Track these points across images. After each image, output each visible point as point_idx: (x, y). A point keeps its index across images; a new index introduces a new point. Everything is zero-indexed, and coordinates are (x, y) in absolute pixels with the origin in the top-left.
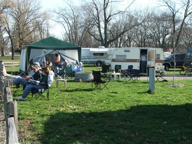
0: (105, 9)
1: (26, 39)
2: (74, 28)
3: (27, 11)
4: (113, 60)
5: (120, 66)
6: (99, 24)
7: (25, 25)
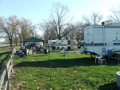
0: (59, 23)
1: (26, 37)
2: (47, 31)
3: (26, 25)
4: (57, 45)
5: (59, 47)
6: (57, 29)
7: (25, 31)
